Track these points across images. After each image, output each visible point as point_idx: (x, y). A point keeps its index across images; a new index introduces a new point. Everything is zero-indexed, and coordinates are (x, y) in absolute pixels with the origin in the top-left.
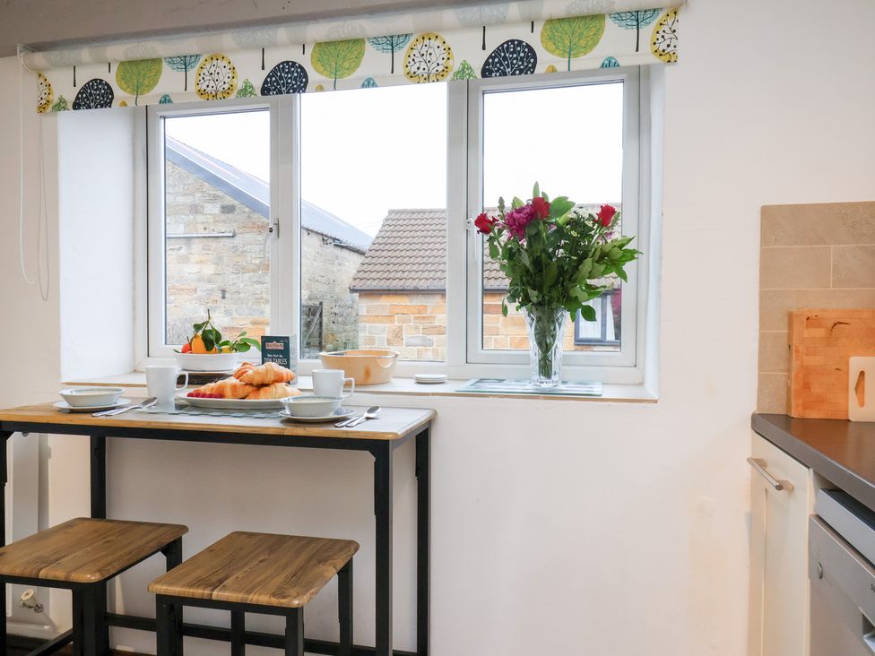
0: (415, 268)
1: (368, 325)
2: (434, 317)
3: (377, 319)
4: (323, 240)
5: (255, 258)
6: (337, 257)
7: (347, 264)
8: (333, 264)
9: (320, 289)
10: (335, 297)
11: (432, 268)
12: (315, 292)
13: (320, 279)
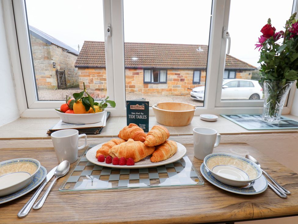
0: (96, 60)
1: (82, 78)
2: (103, 76)
3: (85, 76)
4: (63, 50)
5: (40, 55)
6: (68, 56)
7: (71, 58)
8: (67, 58)
9: (63, 66)
10: (68, 69)
11: (101, 60)
12: (62, 67)
13: (63, 63)
